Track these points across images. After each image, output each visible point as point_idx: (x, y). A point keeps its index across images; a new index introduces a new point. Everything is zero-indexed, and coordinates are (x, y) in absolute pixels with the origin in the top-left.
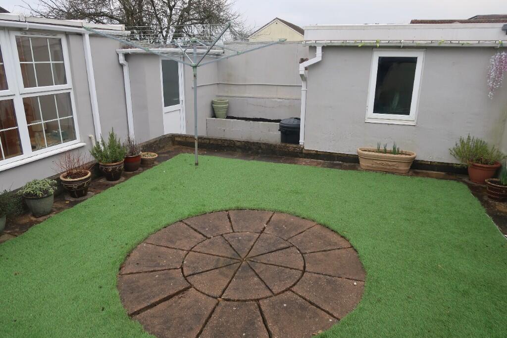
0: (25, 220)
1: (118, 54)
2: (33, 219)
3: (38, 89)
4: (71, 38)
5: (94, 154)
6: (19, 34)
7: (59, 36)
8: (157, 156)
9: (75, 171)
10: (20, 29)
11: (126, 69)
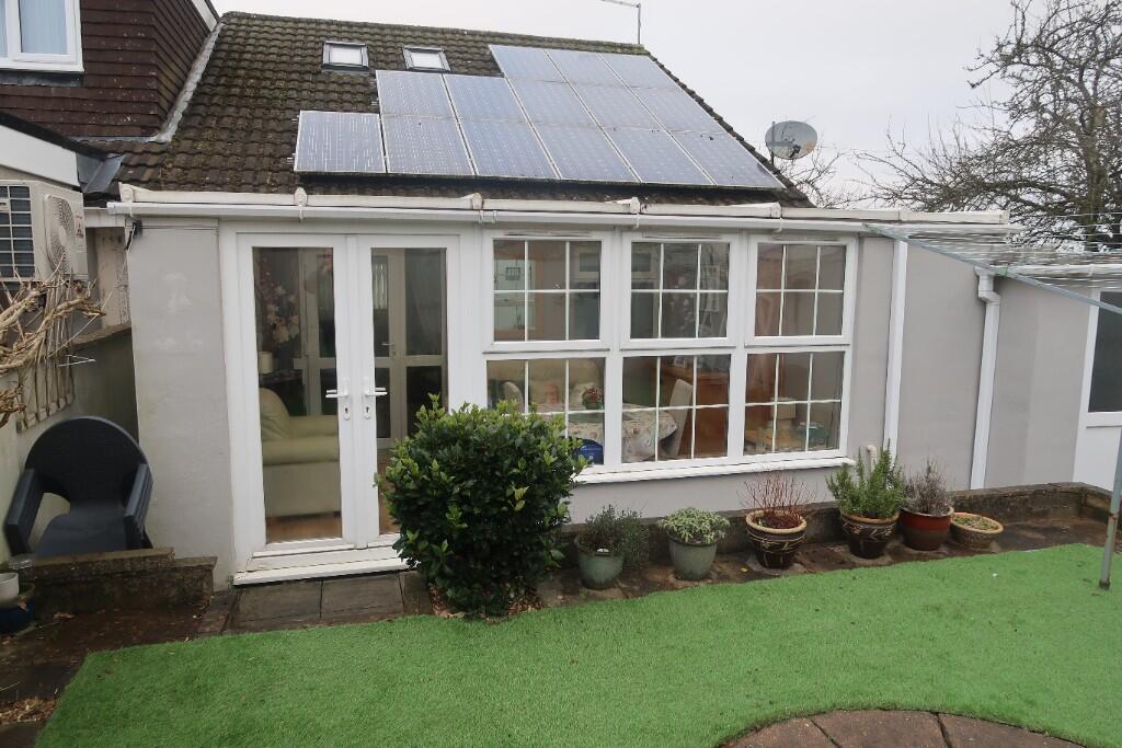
0: (658, 577)
1: (978, 277)
2: (671, 578)
3: (780, 339)
4: (869, 245)
5: (833, 488)
6: (765, 240)
7: (842, 242)
8: (1001, 529)
9: (780, 513)
10: (769, 232)
11: (992, 311)
